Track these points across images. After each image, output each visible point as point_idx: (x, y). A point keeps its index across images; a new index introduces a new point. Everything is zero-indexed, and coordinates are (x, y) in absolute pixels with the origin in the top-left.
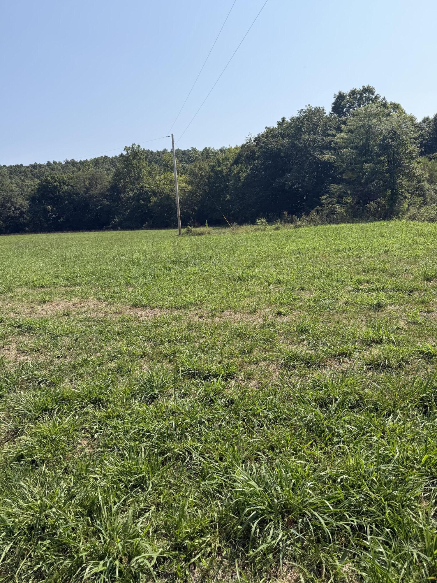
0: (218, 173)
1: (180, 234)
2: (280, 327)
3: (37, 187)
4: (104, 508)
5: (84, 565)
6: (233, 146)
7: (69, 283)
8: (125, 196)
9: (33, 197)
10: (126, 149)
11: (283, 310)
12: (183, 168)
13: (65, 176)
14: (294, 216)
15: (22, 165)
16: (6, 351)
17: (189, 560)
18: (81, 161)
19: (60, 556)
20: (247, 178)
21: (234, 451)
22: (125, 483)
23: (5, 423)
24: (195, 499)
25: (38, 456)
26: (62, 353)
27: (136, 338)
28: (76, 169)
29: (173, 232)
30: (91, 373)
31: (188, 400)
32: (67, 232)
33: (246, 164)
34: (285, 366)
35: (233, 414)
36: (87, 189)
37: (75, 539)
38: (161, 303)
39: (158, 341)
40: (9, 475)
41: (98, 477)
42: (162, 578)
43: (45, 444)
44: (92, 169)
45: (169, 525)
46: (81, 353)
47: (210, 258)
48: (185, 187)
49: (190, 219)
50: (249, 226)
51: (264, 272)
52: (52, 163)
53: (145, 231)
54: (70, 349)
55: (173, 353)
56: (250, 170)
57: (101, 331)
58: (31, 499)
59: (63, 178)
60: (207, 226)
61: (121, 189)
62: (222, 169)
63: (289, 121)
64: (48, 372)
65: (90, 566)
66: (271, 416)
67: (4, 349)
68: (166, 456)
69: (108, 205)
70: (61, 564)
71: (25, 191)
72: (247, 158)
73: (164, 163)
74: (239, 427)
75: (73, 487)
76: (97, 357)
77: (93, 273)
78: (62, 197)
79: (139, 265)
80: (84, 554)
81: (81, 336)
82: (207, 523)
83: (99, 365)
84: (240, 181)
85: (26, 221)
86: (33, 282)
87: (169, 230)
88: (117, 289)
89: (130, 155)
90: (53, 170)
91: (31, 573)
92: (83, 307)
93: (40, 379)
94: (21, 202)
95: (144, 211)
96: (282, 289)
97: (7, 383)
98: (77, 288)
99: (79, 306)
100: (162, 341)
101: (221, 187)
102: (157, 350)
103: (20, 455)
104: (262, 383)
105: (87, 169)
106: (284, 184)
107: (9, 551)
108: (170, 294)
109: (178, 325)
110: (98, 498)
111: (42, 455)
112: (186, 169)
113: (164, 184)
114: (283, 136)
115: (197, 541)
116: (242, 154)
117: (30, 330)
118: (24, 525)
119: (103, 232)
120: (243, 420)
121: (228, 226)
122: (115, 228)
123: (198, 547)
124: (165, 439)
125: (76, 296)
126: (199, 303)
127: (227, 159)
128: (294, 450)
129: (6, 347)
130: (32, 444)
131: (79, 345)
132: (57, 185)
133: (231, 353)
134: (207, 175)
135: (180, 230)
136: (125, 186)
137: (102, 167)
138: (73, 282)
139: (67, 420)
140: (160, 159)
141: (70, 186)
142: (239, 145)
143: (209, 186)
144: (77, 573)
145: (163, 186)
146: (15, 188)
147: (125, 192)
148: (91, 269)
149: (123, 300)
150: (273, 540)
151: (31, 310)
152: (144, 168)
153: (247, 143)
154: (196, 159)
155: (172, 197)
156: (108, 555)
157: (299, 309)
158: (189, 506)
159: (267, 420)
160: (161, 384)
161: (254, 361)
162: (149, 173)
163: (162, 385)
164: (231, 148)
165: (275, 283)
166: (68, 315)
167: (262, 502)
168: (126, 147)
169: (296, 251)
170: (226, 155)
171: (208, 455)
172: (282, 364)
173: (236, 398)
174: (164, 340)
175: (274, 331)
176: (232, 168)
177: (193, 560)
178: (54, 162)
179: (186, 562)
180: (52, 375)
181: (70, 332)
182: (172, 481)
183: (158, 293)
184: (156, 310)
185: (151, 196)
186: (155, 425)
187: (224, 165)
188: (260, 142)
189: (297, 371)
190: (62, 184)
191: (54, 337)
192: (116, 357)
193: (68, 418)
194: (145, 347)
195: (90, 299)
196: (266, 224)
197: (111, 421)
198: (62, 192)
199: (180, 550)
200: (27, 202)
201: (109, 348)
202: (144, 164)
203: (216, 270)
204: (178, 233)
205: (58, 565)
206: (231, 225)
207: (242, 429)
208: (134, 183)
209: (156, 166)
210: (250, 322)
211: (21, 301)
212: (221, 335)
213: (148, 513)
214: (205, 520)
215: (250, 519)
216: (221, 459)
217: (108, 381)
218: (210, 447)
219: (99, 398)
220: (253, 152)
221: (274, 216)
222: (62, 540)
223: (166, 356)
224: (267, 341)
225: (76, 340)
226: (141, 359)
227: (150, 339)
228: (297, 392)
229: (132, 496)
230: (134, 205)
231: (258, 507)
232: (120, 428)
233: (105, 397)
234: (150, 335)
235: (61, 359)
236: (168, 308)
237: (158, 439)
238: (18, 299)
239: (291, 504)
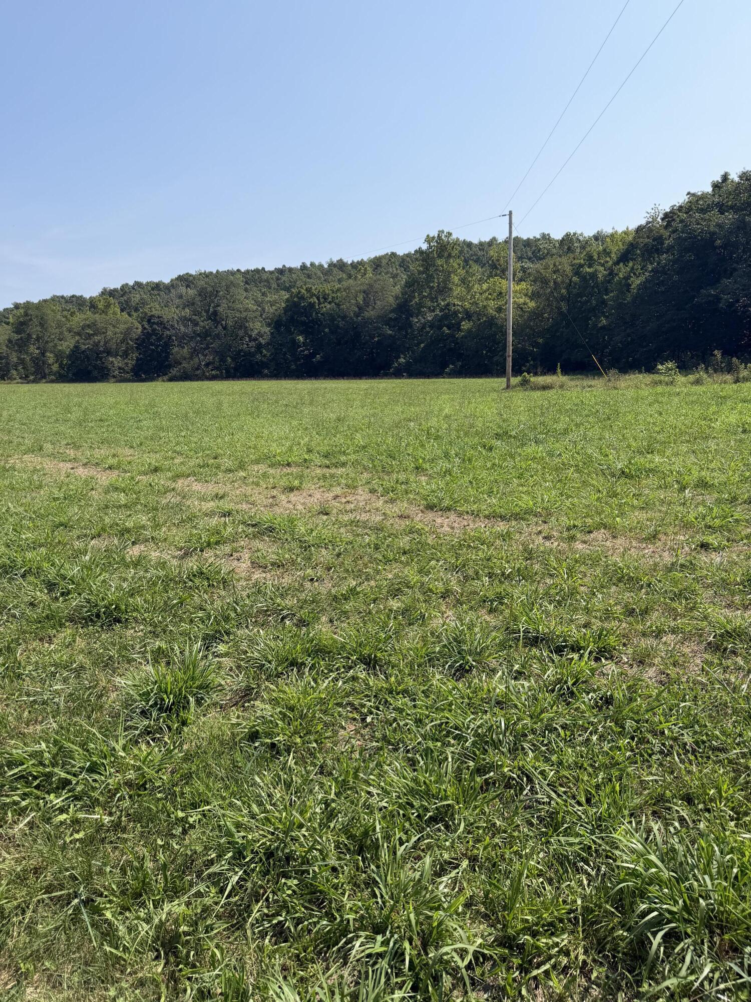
0: (588, 277)
1: (508, 387)
2: (706, 572)
3: (283, 305)
4: (383, 845)
5: (350, 936)
6: (620, 229)
7: (328, 462)
8: (419, 320)
9: (277, 321)
10: (429, 240)
11: (712, 539)
12: (524, 270)
13: (327, 288)
14: (734, 359)
15: (263, 269)
16: (236, 562)
17: (527, 972)
18: (353, 262)
19: (313, 911)
20: (643, 286)
21: (613, 790)
22: (418, 811)
23: (231, 676)
24: (538, 863)
25: (280, 738)
26: (318, 575)
27: (433, 563)
28: (344, 276)
29: (497, 383)
30: (361, 613)
31: (526, 684)
32: (324, 379)
33: (643, 260)
34: (715, 647)
35: (612, 724)
36: (360, 308)
37: (336, 887)
38: (475, 506)
39: (471, 572)
40: (237, 762)
41: (374, 791)
42: (479, 990)
43: (291, 720)
44: (370, 274)
45: (492, 900)
46: (346, 577)
47: (566, 432)
48: (524, 304)
49: (528, 361)
50: (641, 376)
51: (674, 464)
52: (309, 266)
53: (447, 380)
54: (329, 569)
55: (498, 597)
56: (650, 272)
57: (377, 544)
58: (269, 807)
59: (324, 291)
60: (560, 374)
61: (414, 308)
62: (596, 271)
63: (737, 179)
64: (295, 602)
65: (361, 940)
66: (688, 739)
67: (232, 558)
68: (487, 776)
69: (390, 335)
70: (315, 924)
71: (266, 311)
72: (647, 250)
73: (490, 262)
74: (623, 750)
75: (333, 801)
76: (372, 588)
77: (364, 447)
78: (320, 321)
79: (437, 438)
80: (351, 917)
81: (346, 549)
82: (564, 913)
83: (374, 601)
84: (629, 292)
85: (264, 360)
86: (274, 456)
87: (488, 380)
88: (402, 477)
89: (434, 251)
90: (309, 277)
91: (267, 926)
92: (348, 502)
93: (285, 612)
94: (260, 328)
95: (447, 347)
96: (710, 499)
97: (236, 612)
98: (340, 471)
99: (344, 500)
100: (477, 573)
101: (591, 304)
102: (469, 588)
103: (254, 732)
104: (668, 675)
105: (362, 276)
106: (718, 299)
107: (238, 882)
108: (490, 493)
109: (506, 548)
110: (375, 827)
111: (286, 738)
112: (528, 271)
113: (487, 299)
114: (722, 209)
115: (544, 941)
116: (637, 243)
117: (271, 532)
118: (259, 847)
119: (380, 381)
120: (632, 738)
121: (600, 375)
122: (398, 374)
123: (545, 952)
124: (486, 747)
125: (339, 485)
126: (544, 513)
127: (606, 252)
128: (732, 809)
129: (235, 555)
130: (272, 716)
131: (343, 563)
132: (315, 302)
133: (607, 610)
134: (568, 281)
135: (508, 380)
136: (420, 303)
137: (385, 271)
138: (334, 461)
139: (325, 685)
140: (483, 255)
141: (333, 304)
142: (633, 226)
143: (568, 301)
144: (340, 945)
145: (485, 303)
146: (252, 306)
147: (419, 313)
148: (361, 441)
149: (412, 496)
150: (691, 974)
151: (271, 500)
152: (455, 272)
153: (648, 223)
154: (549, 254)
155: (499, 322)
156: (389, 928)
157: (745, 541)
158: (529, 874)
159: (679, 745)
160: (476, 648)
161: (653, 632)
162: (463, 281)
163: (478, 650)
164: (616, 232)
165: (697, 486)
166: (327, 514)
167: (672, 898)
168: (428, 236)
169: (739, 426)
170: (605, 246)
171: (563, 789)
172: (709, 644)
173: (618, 695)
174: (480, 571)
175: (694, 579)
176: (616, 268)
177: (535, 973)
178: (312, 264)
179: (521, 973)
180: (301, 608)
181: (330, 542)
182: (498, 823)
183: (470, 489)
184: (465, 517)
185: (463, 319)
186: (469, 719)
187: (600, 263)
188: (674, 220)
189: (740, 661)
190: (322, 300)
191: (306, 547)
192: (402, 592)
193: (327, 681)
194: (449, 580)
195: (360, 491)
196: (675, 373)
197: (394, 698)
198: (322, 314)
199: (511, 948)
200: (267, 329)
201: (390, 574)
202: (455, 265)
203: (576, 455)
204: (505, 385)
205: (310, 923)
206: (606, 373)
207: (628, 754)
208: (436, 298)
209: (475, 268)
210: (644, 556)
211: (257, 484)
212: (585, 576)
213: (457, 870)
214: (560, 906)
215: (646, 923)
216: (588, 801)
217: (390, 630)
218: (568, 776)
219: (375, 656)
220: (659, 239)
221: (692, 358)
222: (317, 884)
223: (484, 601)
224: (678, 596)
225: (339, 555)
226: (441, 600)
227: (457, 567)
228: (740, 700)
229: (429, 836)
230: (432, 335)
231: (665, 906)
232: (409, 712)
233: (384, 656)
234: (457, 560)
235: (316, 584)
236: (487, 517)
237: (474, 744)
238: (253, 482)
239: (729, 913)
